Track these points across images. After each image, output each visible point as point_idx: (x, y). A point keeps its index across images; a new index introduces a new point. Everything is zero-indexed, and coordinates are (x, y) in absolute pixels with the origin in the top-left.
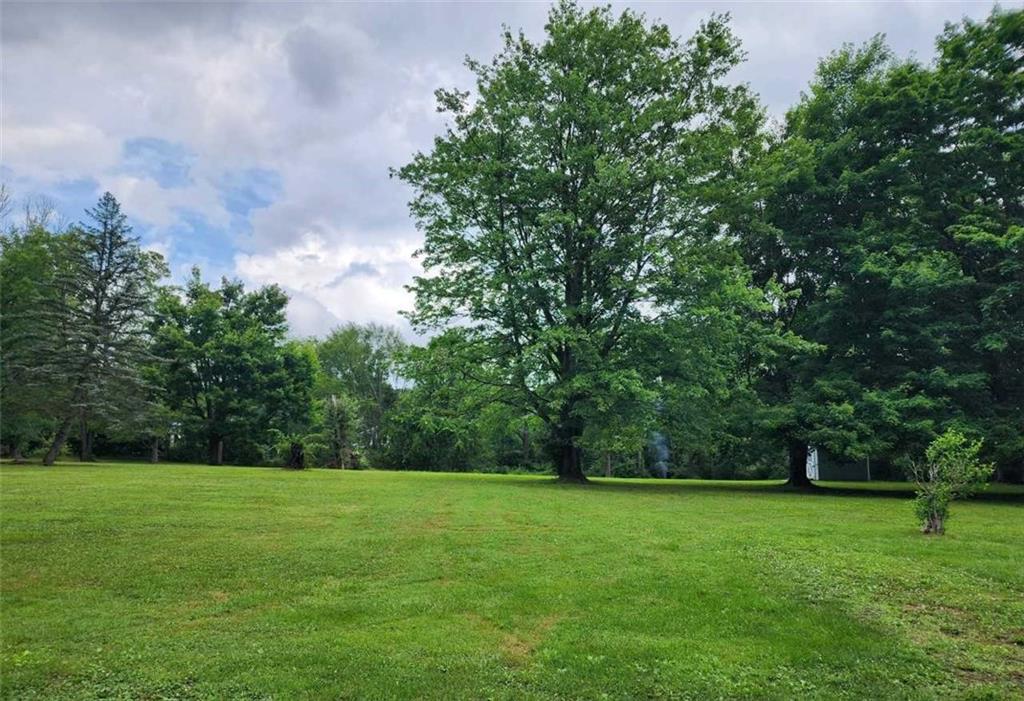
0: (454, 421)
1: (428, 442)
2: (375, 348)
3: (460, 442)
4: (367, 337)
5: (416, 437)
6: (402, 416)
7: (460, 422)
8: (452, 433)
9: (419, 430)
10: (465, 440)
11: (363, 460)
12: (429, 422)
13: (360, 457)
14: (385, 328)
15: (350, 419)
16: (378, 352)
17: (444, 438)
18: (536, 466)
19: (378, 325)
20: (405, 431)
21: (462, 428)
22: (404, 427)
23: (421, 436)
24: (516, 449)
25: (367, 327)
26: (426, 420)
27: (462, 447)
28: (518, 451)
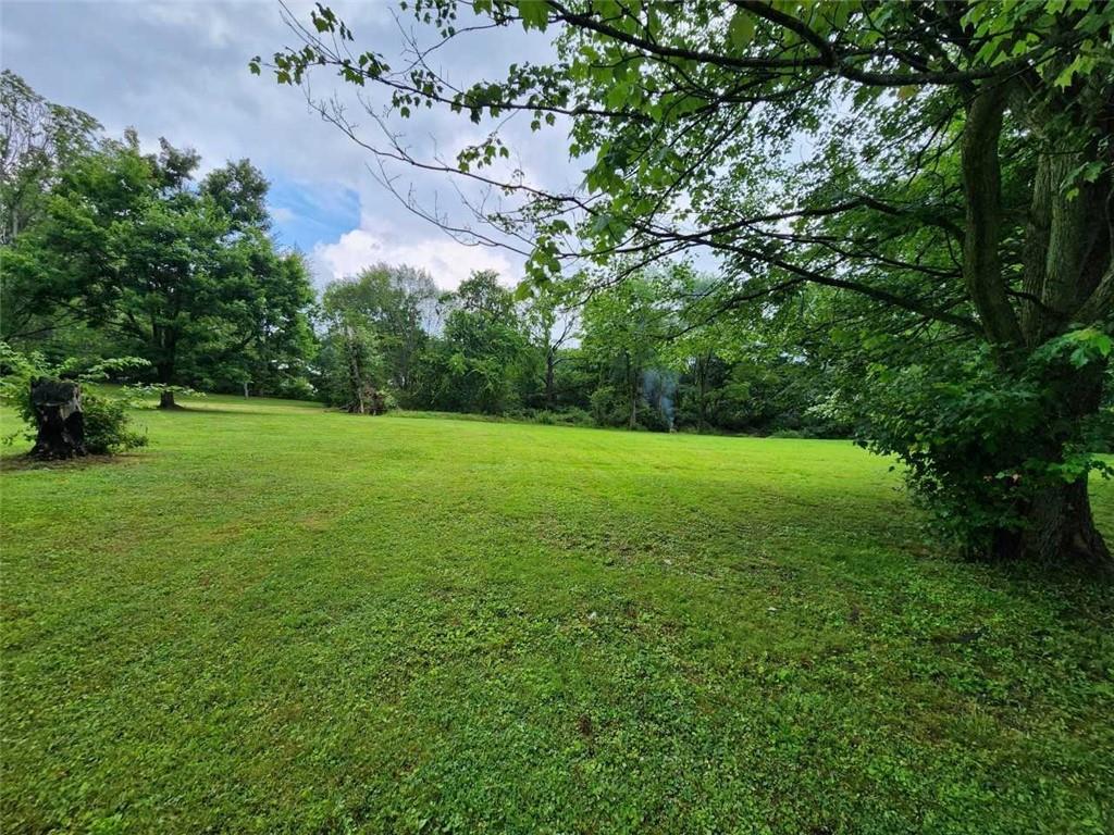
0: (484, 363)
1: (458, 382)
2: (408, 292)
3: (490, 384)
4: (400, 279)
5: (446, 379)
6: (431, 356)
7: (489, 364)
8: (483, 375)
9: (448, 371)
10: (495, 382)
11: (389, 400)
12: (459, 363)
13: (384, 397)
14: (416, 270)
15: (368, 355)
16: (411, 297)
17: (473, 379)
18: (559, 408)
20: (433, 371)
21: (493, 370)
22: (433, 368)
23: (451, 377)
24: (540, 392)
25: (398, 268)
26: (457, 361)
27: (492, 389)
28: (542, 394)
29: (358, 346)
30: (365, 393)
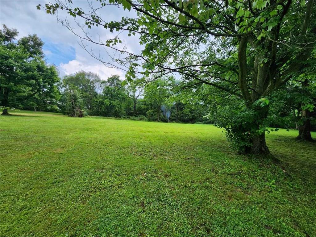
0: (115, 102)
1: (107, 108)
2: (91, 80)
3: (117, 108)
4: (88, 76)
5: (103, 107)
6: (99, 100)
7: (117, 102)
8: (115, 106)
9: (104, 104)
10: (118, 108)
11: (85, 113)
13: (83, 112)
14: (94, 73)
15: (78, 99)
16: (92, 82)
17: (112, 107)
18: (137, 116)
19: (92, 72)
21: (118, 104)
22: (99, 103)
23: (105, 106)
24: (132, 111)
25: (88, 72)
26: (107, 101)
27: (117, 110)
28: (133, 112)
29: (74, 96)
30: (77, 110)
